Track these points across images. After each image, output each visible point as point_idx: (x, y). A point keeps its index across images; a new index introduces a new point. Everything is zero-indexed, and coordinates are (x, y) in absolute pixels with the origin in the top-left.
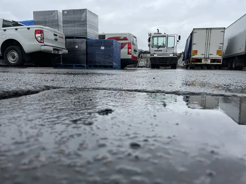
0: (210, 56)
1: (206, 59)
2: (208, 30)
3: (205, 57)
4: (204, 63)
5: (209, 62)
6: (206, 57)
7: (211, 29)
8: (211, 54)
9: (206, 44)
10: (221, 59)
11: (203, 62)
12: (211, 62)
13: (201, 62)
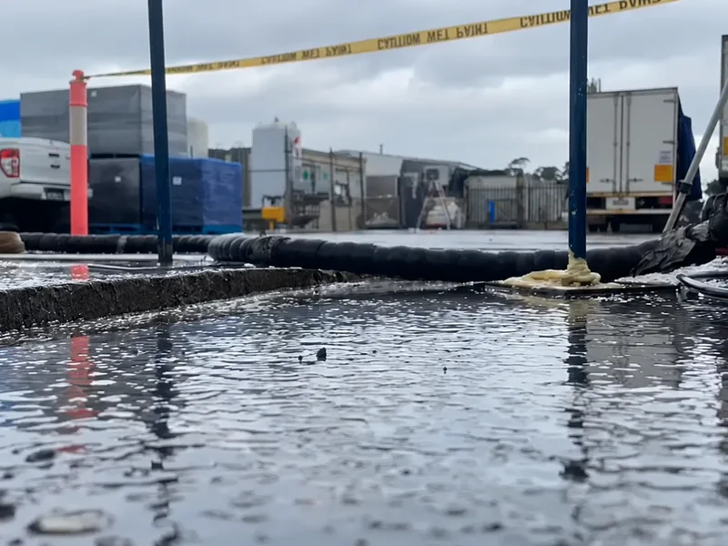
0: (634, 187)
1: (620, 195)
2: (620, 99)
3: (615, 188)
4: (614, 212)
5: (629, 208)
6: (618, 190)
7: (629, 93)
8: (635, 180)
9: (615, 144)
10: (670, 194)
11: (611, 207)
12: (638, 207)
13: (604, 208)
